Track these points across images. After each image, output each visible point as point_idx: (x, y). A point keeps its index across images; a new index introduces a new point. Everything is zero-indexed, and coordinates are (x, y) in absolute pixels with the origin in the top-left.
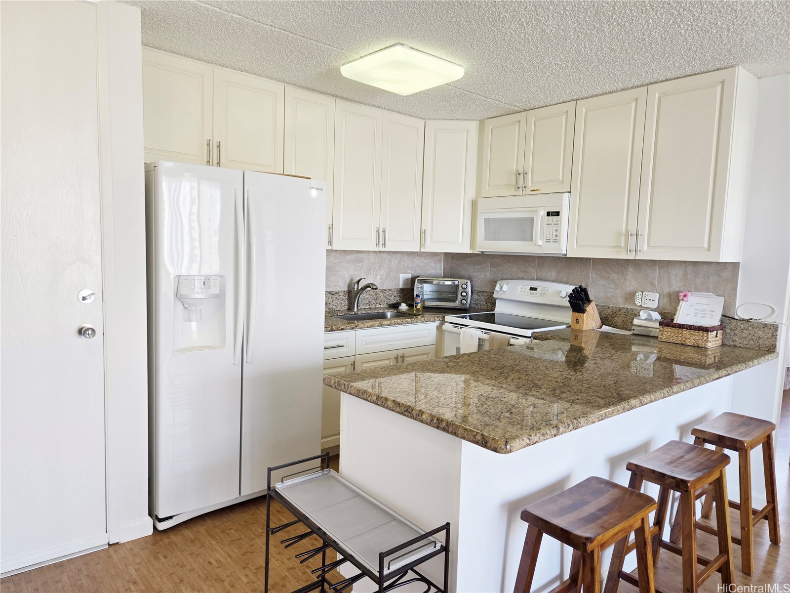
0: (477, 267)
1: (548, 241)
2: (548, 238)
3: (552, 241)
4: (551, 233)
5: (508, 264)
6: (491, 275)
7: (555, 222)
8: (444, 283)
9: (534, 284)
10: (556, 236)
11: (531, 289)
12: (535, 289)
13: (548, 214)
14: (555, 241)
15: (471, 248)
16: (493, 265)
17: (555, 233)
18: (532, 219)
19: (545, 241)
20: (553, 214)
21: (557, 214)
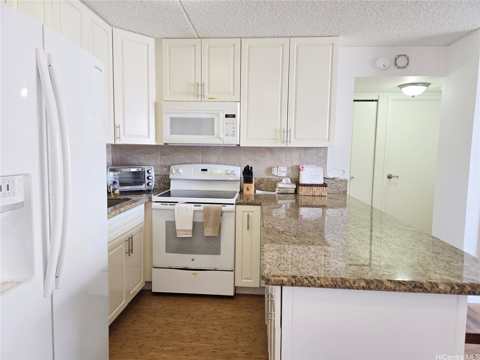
0: (147, 156)
1: (227, 135)
2: (227, 133)
3: (230, 135)
4: (229, 130)
5: (177, 153)
6: (161, 161)
7: (233, 122)
8: (130, 170)
9: (204, 166)
10: (234, 132)
11: (203, 170)
12: (206, 170)
13: (227, 116)
14: (233, 135)
15: (156, 141)
16: (163, 154)
17: (233, 130)
18: (213, 120)
19: (224, 135)
20: (230, 116)
21: (234, 116)
